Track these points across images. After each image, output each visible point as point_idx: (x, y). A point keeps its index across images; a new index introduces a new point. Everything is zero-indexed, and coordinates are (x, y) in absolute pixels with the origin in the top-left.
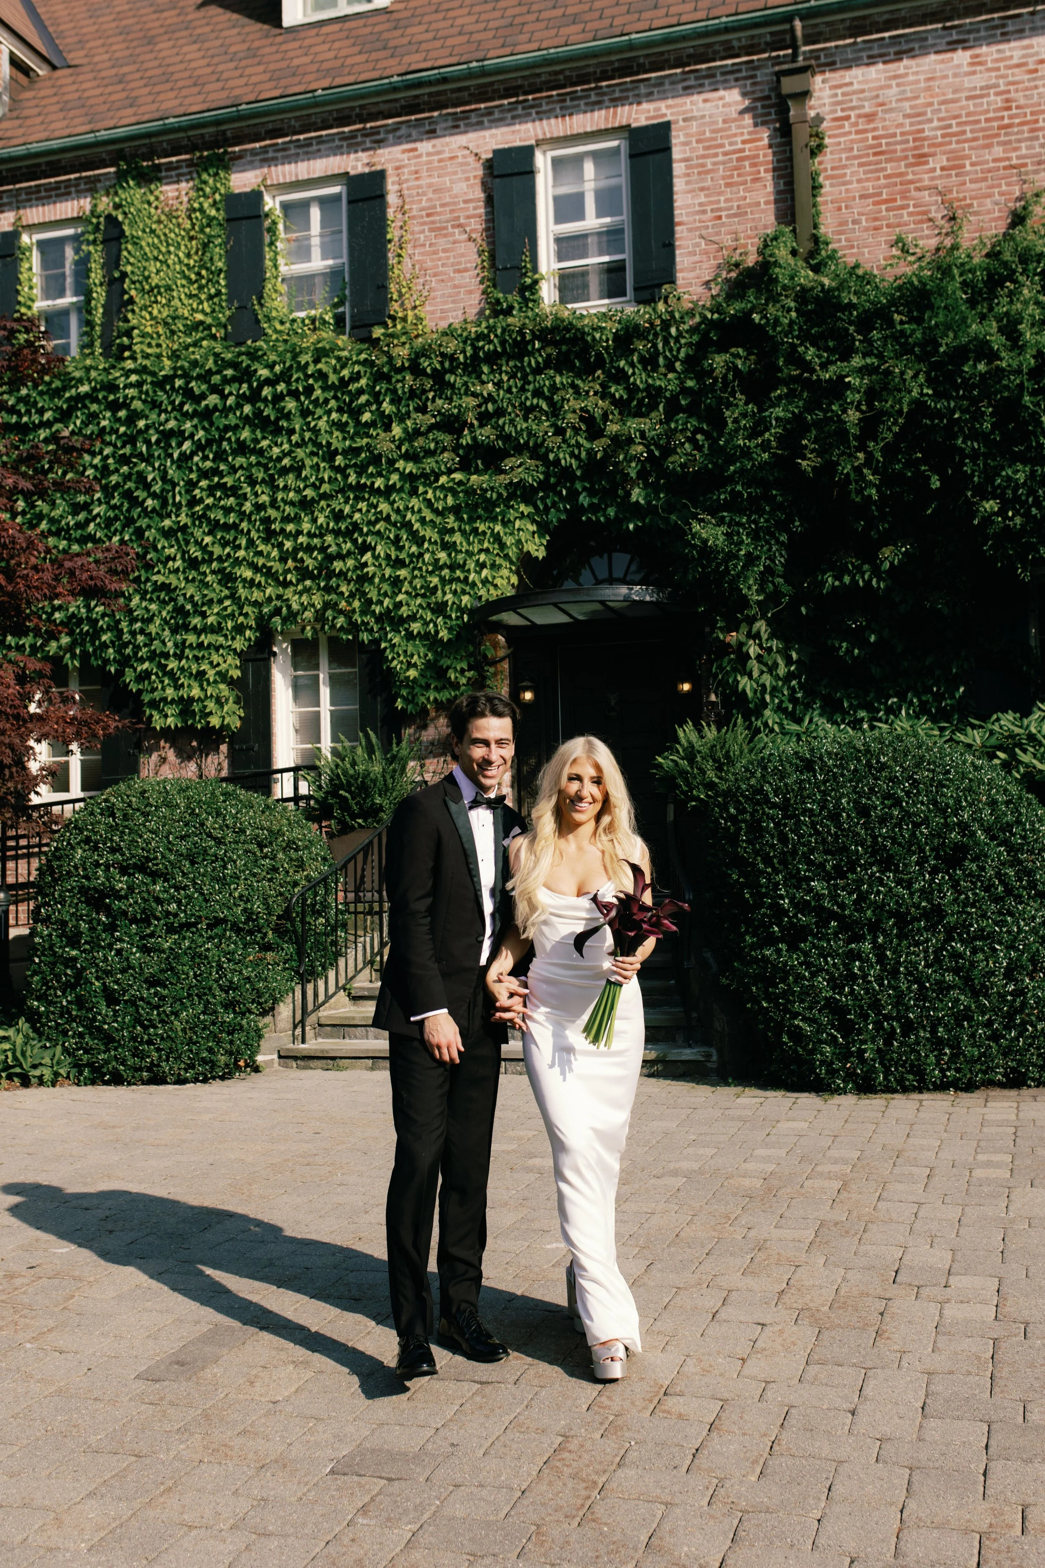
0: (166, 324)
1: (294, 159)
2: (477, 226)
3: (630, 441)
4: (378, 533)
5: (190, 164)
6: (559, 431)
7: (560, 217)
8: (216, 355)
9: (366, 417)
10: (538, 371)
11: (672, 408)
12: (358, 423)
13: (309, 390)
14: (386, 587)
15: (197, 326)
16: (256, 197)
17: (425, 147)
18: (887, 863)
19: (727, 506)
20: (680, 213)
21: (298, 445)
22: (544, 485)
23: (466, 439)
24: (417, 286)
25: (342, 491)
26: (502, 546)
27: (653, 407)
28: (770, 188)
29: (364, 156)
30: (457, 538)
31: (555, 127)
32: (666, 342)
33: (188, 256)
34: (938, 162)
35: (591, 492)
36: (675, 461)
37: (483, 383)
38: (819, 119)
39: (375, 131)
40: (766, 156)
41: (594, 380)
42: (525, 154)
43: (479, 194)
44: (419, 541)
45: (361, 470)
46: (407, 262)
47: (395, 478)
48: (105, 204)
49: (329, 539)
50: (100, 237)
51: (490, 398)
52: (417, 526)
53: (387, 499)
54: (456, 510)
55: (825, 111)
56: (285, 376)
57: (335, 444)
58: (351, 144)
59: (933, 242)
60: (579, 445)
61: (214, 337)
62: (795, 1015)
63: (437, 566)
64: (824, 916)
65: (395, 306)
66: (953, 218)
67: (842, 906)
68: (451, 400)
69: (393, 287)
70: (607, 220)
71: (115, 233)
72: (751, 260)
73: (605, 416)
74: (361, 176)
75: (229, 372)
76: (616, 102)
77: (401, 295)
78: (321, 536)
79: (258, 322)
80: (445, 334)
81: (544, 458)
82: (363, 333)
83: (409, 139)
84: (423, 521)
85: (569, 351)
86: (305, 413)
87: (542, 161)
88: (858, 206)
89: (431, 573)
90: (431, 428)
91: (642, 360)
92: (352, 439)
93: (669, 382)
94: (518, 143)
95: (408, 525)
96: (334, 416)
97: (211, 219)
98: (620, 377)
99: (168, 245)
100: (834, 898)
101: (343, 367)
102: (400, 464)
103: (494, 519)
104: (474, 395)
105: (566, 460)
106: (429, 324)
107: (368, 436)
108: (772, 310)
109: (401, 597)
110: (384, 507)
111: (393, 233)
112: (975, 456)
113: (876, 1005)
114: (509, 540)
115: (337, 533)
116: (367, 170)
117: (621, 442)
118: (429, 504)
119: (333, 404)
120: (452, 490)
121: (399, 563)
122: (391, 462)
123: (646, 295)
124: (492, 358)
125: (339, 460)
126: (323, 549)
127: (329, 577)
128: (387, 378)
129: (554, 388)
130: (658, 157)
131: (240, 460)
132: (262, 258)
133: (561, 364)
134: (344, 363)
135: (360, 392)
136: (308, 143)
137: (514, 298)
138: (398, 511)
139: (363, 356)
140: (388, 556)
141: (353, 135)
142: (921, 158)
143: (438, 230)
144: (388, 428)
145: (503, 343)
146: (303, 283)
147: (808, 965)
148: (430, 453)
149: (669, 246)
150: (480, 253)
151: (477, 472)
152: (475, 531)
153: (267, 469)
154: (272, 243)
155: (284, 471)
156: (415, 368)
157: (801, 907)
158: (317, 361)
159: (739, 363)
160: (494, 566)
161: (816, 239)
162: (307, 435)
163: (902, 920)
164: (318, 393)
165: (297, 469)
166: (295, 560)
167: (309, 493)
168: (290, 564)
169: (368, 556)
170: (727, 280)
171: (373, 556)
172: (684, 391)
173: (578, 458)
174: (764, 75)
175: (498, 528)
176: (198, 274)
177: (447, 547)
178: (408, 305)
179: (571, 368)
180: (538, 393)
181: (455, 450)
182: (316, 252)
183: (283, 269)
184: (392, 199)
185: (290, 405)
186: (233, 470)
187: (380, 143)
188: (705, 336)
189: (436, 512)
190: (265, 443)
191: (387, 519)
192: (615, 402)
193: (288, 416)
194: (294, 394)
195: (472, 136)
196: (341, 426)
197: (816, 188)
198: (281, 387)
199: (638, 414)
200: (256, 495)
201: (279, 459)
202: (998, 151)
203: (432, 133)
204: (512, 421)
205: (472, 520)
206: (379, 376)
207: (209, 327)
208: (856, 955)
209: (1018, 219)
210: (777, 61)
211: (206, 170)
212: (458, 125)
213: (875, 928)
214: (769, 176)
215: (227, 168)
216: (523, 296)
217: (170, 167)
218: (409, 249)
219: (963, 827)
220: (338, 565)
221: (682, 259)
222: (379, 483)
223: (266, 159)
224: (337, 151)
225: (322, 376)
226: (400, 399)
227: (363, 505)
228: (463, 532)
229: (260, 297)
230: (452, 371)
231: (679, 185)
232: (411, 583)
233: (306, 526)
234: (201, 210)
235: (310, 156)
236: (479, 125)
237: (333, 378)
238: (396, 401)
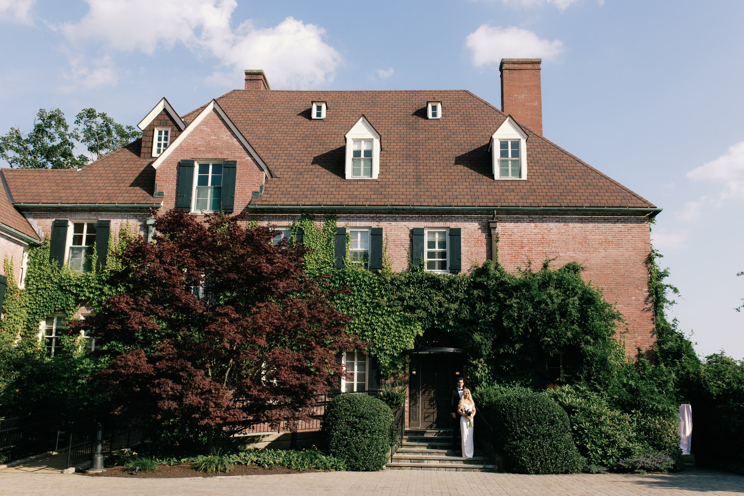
0: (315, 260)
1: (356, 220)
2: (407, 246)
3: (451, 310)
4: (379, 326)
5: (324, 217)
6: (431, 305)
7: (429, 247)
8: (333, 272)
9: (377, 294)
10: (426, 288)
11: (461, 302)
12: (374, 295)
13: (361, 285)
14: (380, 341)
15: (325, 262)
16: (344, 229)
17: (394, 223)
18: (540, 423)
19: (479, 331)
20: (462, 252)
21: (356, 299)
22: (427, 318)
23: (405, 303)
24: (390, 259)
25: (368, 313)
26: (413, 332)
27: (456, 301)
28: (485, 249)
29: (376, 223)
30: (401, 329)
31: (429, 224)
32: (461, 285)
33: (323, 242)
34: (526, 249)
35: (438, 321)
36: (463, 316)
37: (410, 289)
38: (498, 234)
39: (380, 217)
40: (485, 241)
41: (441, 292)
42: (422, 230)
43: (408, 238)
44: (390, 329)
45: (374, 308)
46: (387, 253)
47: (384, 311)
48: (298, 224)
49: (364, 326)
50: (296, 233)
51: (413, 294)
52: (390, 325)
53: (382, 316)
54: (400, 321)
55: (499, 232)
56: (354, 281)
57: (368, 300)
58: (373, 219)
59: (525, 268)
60: (437, 309)
61: (330, 266)
62: (522, 456)
63: (395, 336)
64: (527, 434)
65: (383, 264)
66: (530, 263)
67: (531, 432)
68: (402, 293)
69: (383, 259)
70: (442, 250)
71: (301, 232)
72: (480, 266)
73: (444, 302)
74: (376, 228)
75: (337, 277)
76: (446, 221)
77: (385, 261)
78: (362, 325)
79: (343, 263)
80: (400, 275)
81: (427, 311)
82: (375, 270)
83: (389, 221)
84: (392, 323)
85: (434, 284)
86: (358, 291)
87: (426, 232)
88: (507, 256)
89: (393, 338)
90: (395, 299)
91: (455, 289)
92: (372, 299)
93: (461, 295)
94: (420, 227)
95: (387, 325)
96: (367, 292)
97: (330, 233)
98: (448, 292)
99: (317, 238)
100: (529, 430)
101: (371, 280)
102: (386, 308)
103: (411, 325)
104: (408, 292)
105: (433, 312)
106: (393, 271)
107: (376, 299)
108: (489, 282)
109: (384, 344)
110: (381, 319)
111: (384, 245)
112: (540, 325)
113: (539, 455)
114: (415, 331)
115: (366, 324)
116: (377, 227)
117: (447, 309)
118: (393, 319)
119: (367, 289)
120: (400, 316)
121: (384, 335)
122: (384, 307)
123: (453, 271)
124: (413, 283)
125: (368, 304)
126: (362, 328)
127: (363, 337)
128: (384, 285)
129: (430, 293)
130: (457, 237)
131: (338, 301)
132: (345, 245)
133: (432, 287)
134: (370, 279)
135: (375, 288)
136: (360, 217)
137: (418, 268)
138: (385, 320)
139: (376, 278)
140: (381, 332)
141: (373, 217)
142: (522, 247)
143: (396, 246)
144: (382, 298)
145: (417, 280)
146: (355, 254)
147: (524, 446)
148: (395, 306)
149: (460, 260)
150: (408, 253)
151: (407, 312)
152: (406, 328)
153: (346, 304)
154: (347, 242)
155: (352, 306)
156: (392, 283)
157: (522, 432)
158: (364, 277)
159: (480, 293)
160: (410, 338)
161: (497, 263)
162: (359, 297)
163: (544, 436)
164: (363, 286)
165: (356, 307)
166: (353, 330)
167: (359, 313)
168: (352, 332)
169: (375, 332)
170: (474, 270)
171: (377, 332)
172: (465, 298)
173: (436, 312)
174: (484, 220)
175: (412, 328)
176: (326, 248)
177: (399, 331)
178: (387, 264)
179: (434, 288)
180: (425, 294)
181: (402, 306)
182: (359, 246)
183: (350, 249)
184: (384, 236)
185: (355, 288)
186: (337, 304)
187: (381, 220)
188: (470, 285)
189: (396, 322)
190: (347, 298)
191: (382, 323)
192: (447, 298)
193: (354, 291)
194: (356, 286)
195: (407, 223)
196: (369, 295)
197: (497, 250)
198: (352, 283)
199: (452, 302)
200: (343, 311)
201: (351, 303)
202: (541, 248)
203: (396, 220)
204: (418, 300)
205: (405, 325)
206: (381, 283)
207: (329, 263)
208: (534, 444)
209: (545, 266)
210: (488, 218)
211: (330, 219)
212: (403, 219)
213: (538, 437)
214: (485, 246)
215: (336, 220)
216: (420, 267)
217: (318, 217)
218: (388, 250)
219: (554, 416)
220: (366, 333)
221: (463, 264)
222: (380, 312)
223: (347, 219)
224: (368, 220)
225: (365, 282)
226: (387, 290)
227: (374, 318)
228: (402, 328)
229: (345, 257)
230: (402, 285)
231: (462, 244)
232: (387, 340)
233: (357, 322)
234: (328, 230)
235: (360, 221)
236: (409, 221)
237: (368, 283)
238: (386, 290)
